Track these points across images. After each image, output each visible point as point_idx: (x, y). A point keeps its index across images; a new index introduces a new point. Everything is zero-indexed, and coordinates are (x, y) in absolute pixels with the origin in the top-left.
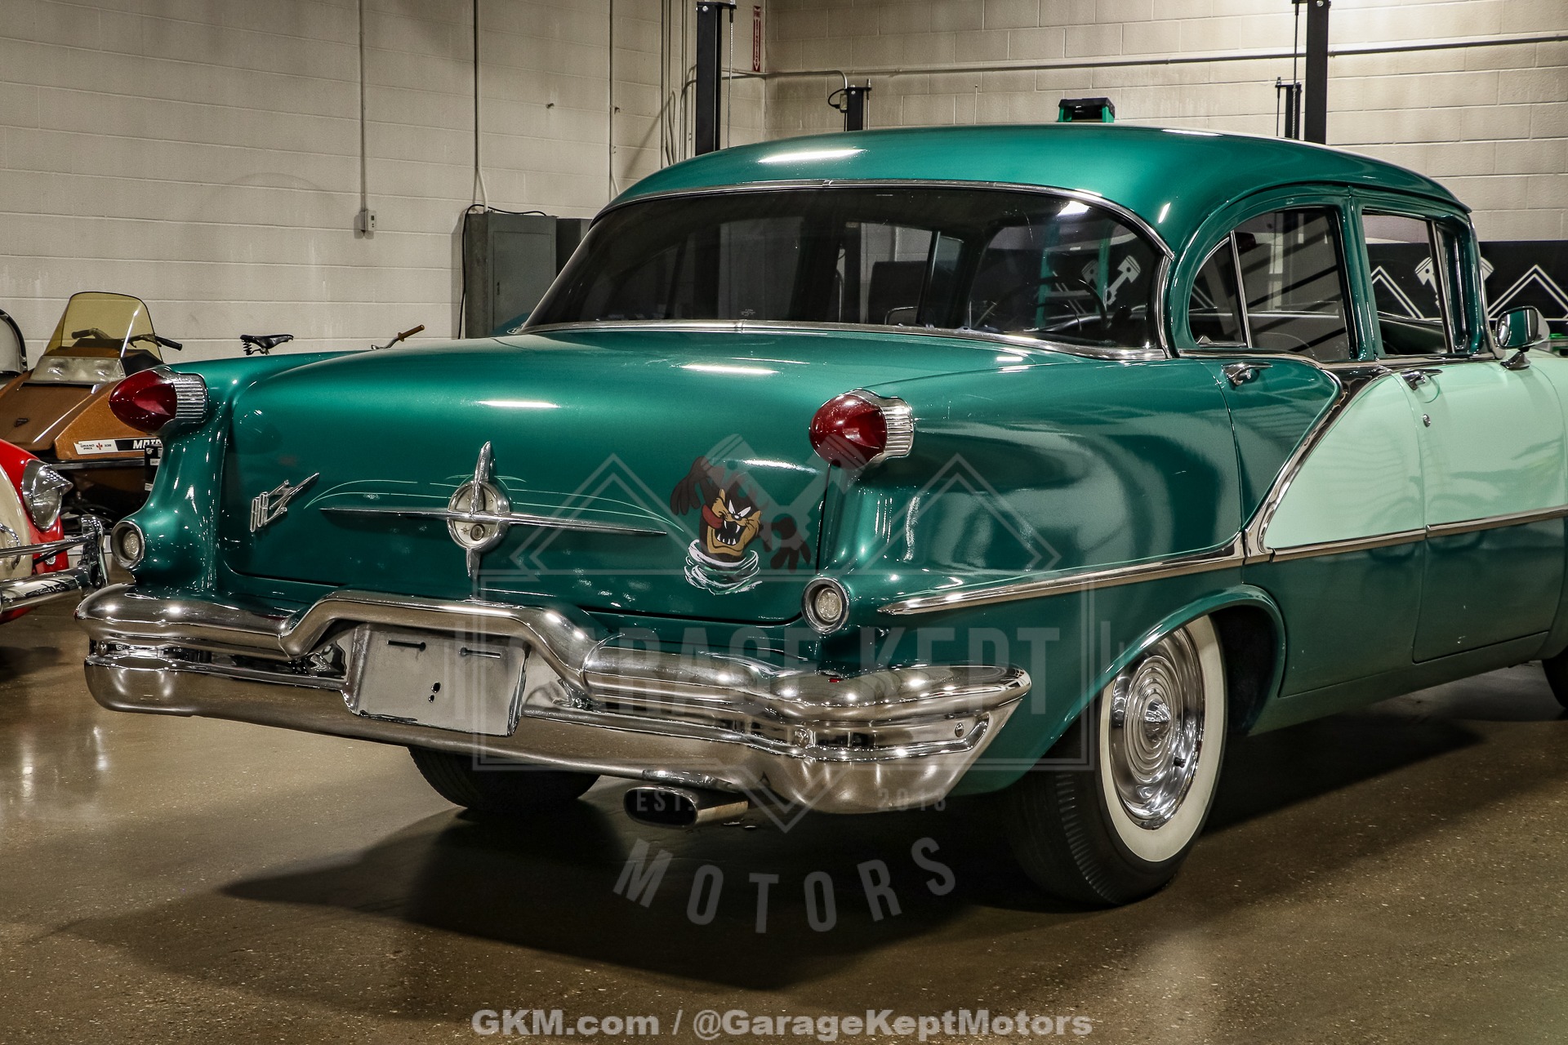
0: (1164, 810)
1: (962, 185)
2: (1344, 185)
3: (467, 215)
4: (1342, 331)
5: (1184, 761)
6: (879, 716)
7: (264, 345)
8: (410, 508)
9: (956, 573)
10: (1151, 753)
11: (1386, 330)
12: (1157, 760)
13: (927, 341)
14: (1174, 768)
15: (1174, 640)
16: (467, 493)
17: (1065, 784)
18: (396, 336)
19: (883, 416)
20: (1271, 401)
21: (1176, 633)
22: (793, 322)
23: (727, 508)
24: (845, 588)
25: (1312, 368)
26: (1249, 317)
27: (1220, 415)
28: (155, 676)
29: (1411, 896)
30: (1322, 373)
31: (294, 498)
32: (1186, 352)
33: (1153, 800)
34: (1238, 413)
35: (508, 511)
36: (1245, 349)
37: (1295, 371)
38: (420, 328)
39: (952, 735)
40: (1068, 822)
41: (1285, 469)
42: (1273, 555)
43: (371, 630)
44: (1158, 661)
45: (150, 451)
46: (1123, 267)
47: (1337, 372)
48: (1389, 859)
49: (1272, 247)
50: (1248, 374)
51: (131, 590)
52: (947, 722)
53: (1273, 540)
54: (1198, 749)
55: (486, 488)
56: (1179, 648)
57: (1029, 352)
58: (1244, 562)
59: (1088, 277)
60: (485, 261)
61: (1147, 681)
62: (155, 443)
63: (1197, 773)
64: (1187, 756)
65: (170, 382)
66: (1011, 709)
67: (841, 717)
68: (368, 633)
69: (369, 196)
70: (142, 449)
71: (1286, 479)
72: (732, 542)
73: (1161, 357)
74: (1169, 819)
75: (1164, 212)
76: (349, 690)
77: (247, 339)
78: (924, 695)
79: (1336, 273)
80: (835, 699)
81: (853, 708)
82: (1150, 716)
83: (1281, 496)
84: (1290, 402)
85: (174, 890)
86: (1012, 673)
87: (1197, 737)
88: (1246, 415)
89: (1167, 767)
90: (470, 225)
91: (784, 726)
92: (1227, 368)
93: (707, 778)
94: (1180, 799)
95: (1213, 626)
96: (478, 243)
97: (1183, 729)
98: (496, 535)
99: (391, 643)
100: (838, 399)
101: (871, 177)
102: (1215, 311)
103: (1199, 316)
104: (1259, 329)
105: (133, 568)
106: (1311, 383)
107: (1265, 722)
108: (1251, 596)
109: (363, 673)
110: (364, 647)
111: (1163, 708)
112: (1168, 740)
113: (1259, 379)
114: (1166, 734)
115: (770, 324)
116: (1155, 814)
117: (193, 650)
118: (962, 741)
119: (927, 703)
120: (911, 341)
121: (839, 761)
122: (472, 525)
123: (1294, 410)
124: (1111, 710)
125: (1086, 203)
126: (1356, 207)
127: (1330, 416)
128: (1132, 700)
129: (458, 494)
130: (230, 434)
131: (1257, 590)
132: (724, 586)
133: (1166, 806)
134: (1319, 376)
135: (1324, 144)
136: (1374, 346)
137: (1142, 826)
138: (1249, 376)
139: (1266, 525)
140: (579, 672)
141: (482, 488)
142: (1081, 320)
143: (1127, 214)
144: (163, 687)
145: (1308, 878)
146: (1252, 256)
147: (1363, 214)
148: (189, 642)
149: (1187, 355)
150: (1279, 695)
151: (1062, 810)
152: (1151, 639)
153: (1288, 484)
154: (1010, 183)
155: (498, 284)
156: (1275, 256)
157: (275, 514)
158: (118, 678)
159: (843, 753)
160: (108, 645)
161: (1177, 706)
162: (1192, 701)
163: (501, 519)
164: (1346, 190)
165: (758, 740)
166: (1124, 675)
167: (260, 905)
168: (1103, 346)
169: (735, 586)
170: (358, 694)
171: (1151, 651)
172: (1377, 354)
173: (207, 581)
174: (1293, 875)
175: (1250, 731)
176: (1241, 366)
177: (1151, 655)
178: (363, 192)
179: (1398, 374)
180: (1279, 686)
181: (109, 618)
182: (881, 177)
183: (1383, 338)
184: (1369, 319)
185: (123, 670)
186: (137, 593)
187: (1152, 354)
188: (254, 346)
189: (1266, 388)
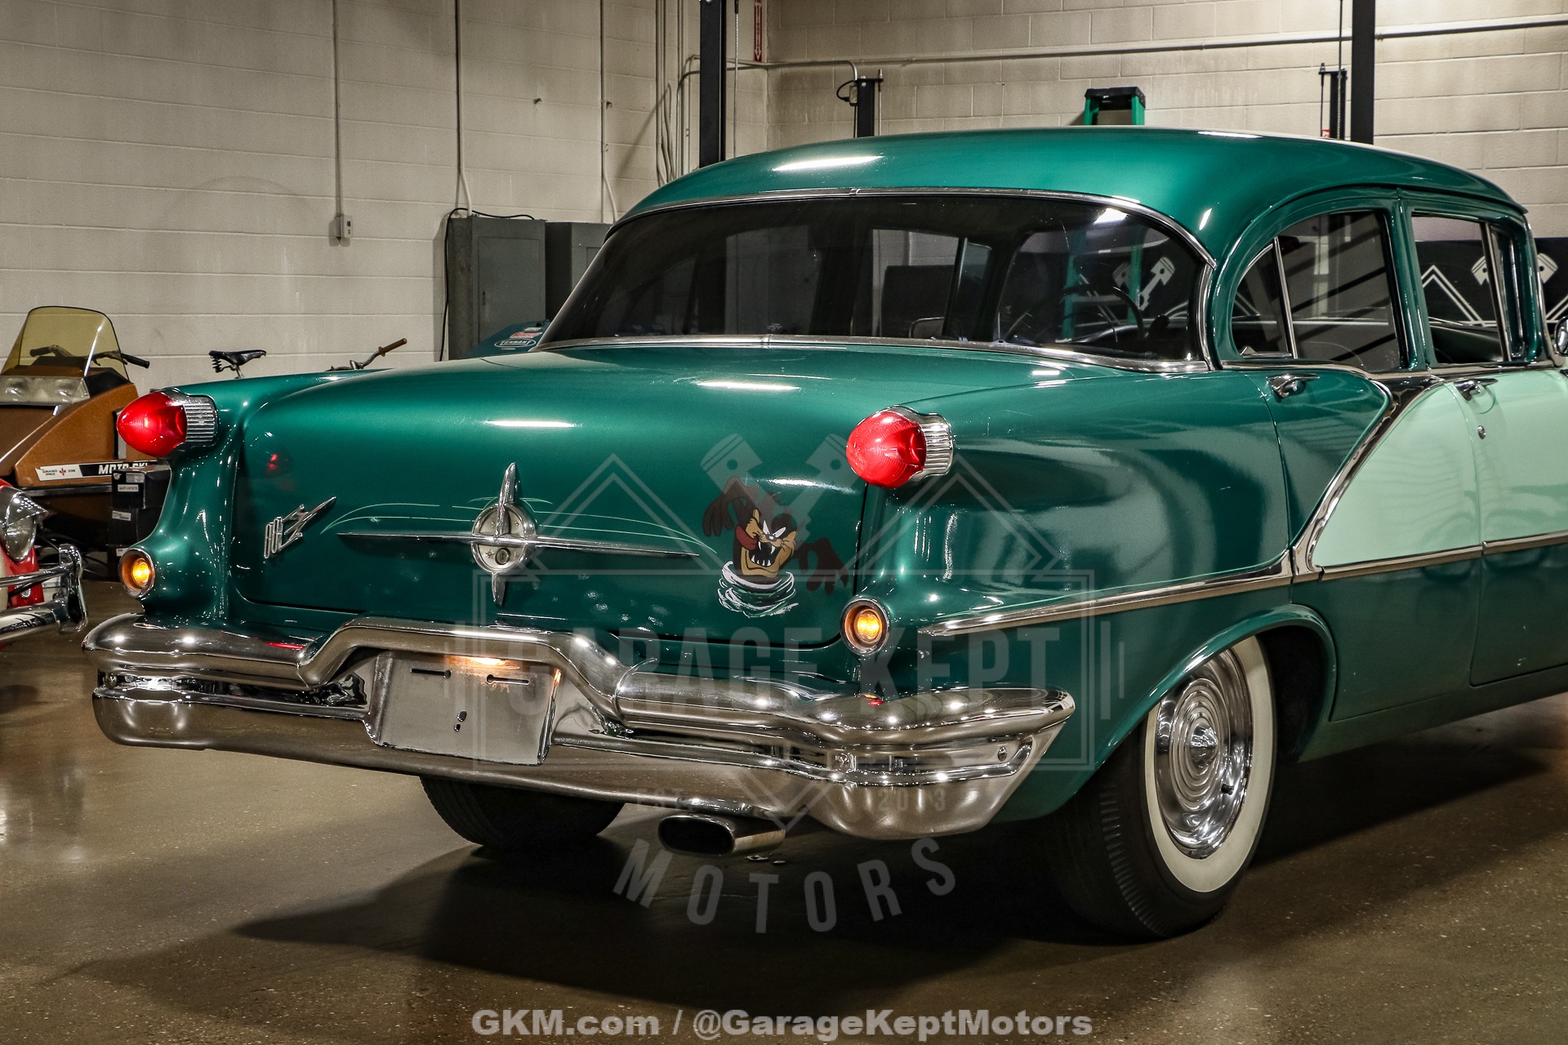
0: (1212, 839)
1: (995, 193)
2: (1393, 187)
3: (450, 220)
4: (1391, 337)
5: (1232, 788)
6: (922, 740)
7: (235, 361)
8: (433, 532)
9: (997, 593)
10: (1197, 779)
11: (1437, 337)
12: (1204, 787)
13: (962, 355)
14: (1222, 795)
15: (1220, 662)
16: (492, 516)
17: (1110, 811)
18: (377, 350)
19: (921, 433)
20: (1319, 414)
21: (1222, 655)
22: (821, 337)
23: (761, 528)
24: (885, 608)
25: (1361, 378)
26: (1294, 325)
27: (1266, 428)
28: (168, 708)
29: (1471, 927)
30: (1371, 384)
31: (310, 523)
32: (1229, 364)
33: (1201, 828)
34: (1284, 426)
35: (535, 534)
36: (1290, 360)
37: (1343, 383)
38: (403, 342)
39: (995, 759)
40: (1113, 850)
41: (1334, 485)
42: (1322, 573)
43: (394, 658)
44: (1204, 684)
45: (117, 477)
46: (1156, 269)
47: (1386, 382)
48: (1447, 891)
49: (1317, 246)
50: (1294, 386)
51: (140, 620)
52: (990, 746)
53: (1321, 559)
54: (1247, 775)
55: (512, 511)
56: (1225, 670)
57: (1067, 366)
58: (1292, 581)
59: (1119, 280)
60: (469, 269)
61: (1193, 705)
62: (121, 467)
63: (1246, 800)
64: (1235, 783)
65: (180, 404)
66: (1055, 732)
67: (881, 741)
68: (390, 661)
69: (344, 200)
70: (109, 474)
71: (1334, 495)
72: (766, 563)
73: (1204, 370)
74: (1217, 847)
75: (1205, 218)
76: (371, 720)
77: (217, 355)
78: (964, 718)
79: (1384, 276)
80: (876, 722)
81: (895, 731)
82: (1197, 741)
83: (1330, 511)
84: (1339, 414)
85: (186, 931)
86: (1053, 696)
87: (1245, 762)
88: (1292, 428)
89: (1214, 794)
90: (453, 230)
91: (825, 750)
92: (1272, 380)
93: (743, 805)
94: (1228, 827)
95: (1260, 646)
96: (462, 250)
97: (1231, 754)
98: (522, 559)
99: (415, 671)
100: (875, 416)
101: (901, 185)
102: (1257, 319)
103: (1242, 325)
104: (1303, 336)
105: (143, 597)
106: (1360, 394)
107: (1316, 747)
108: (1299, 616)
109: (386, 702)
110: (387, 676)
111: (1210, 732)
112: (1215, 767)
113: (1305, 391)
114: (1213, 759)
115: (798, 339)
116: (1202, 843)
117: (208, 681)
118: (1006, 765)
119: (968, 727)
120: (943, 355)
121: (880, 786)
122: (497, 549)
123: (1342, 423)
124: (1156, 735)
125: (1123, 210)
126: (1405, 210)
127: (1380, 428)
128: (1177, 724)
129: (482, 517)
130: (241, 457)
131: (1305, 610)
132: (759, 608)
133: (1214, 834)
134: (1368, 386)
135: (1372, 143)
136: (1425, 355)
137: (1190, 855)
138: (1295, 388)
139: (1314, 543)
140: (611, 698)
141: (507, 510)
142: (1117, 329)
143: (1166, 222)
144: (177, 719)
145: (1363, 909)
146: (1297, 257)
147: (1413, 216)
148: (203, 672)
149: (1230, 367)
150: (1330, 719)
151: (1107, 838)
152: (1196, 662)
153: (1336, 500)
154: (1045, 190)
155: (484, 293)
156: (1320, 256)
157: (290, 540)
158: (128, 710)
159: (885, 777)
160: (118, 677)
161: (1225, 730)
162: (1239, 724)
163: (526, 542)
164: (1395, 192)
165: (797, 765)
166: (1168, 699)
167: (277, 945)
168: (1144, 358)
169: (769, 608)
170: (381, 724)
171: (1196, 674)
172: (1429, 364)
173: (218, 610)
174: (1347, 906)
175: (1300, 757)
176: (1287, 377)
177: (1196, 678)
178: (339, 196)
179: (1451, 384)
180: (1330, 709)
181: (118, 649)
182: (911, 185)
183: (1435, 346)
184: (1420, 326)
185: (132, 703)
186: (146, 623)
187: (1193, 366)
188: (224, 363)
189: (1313, 400)
